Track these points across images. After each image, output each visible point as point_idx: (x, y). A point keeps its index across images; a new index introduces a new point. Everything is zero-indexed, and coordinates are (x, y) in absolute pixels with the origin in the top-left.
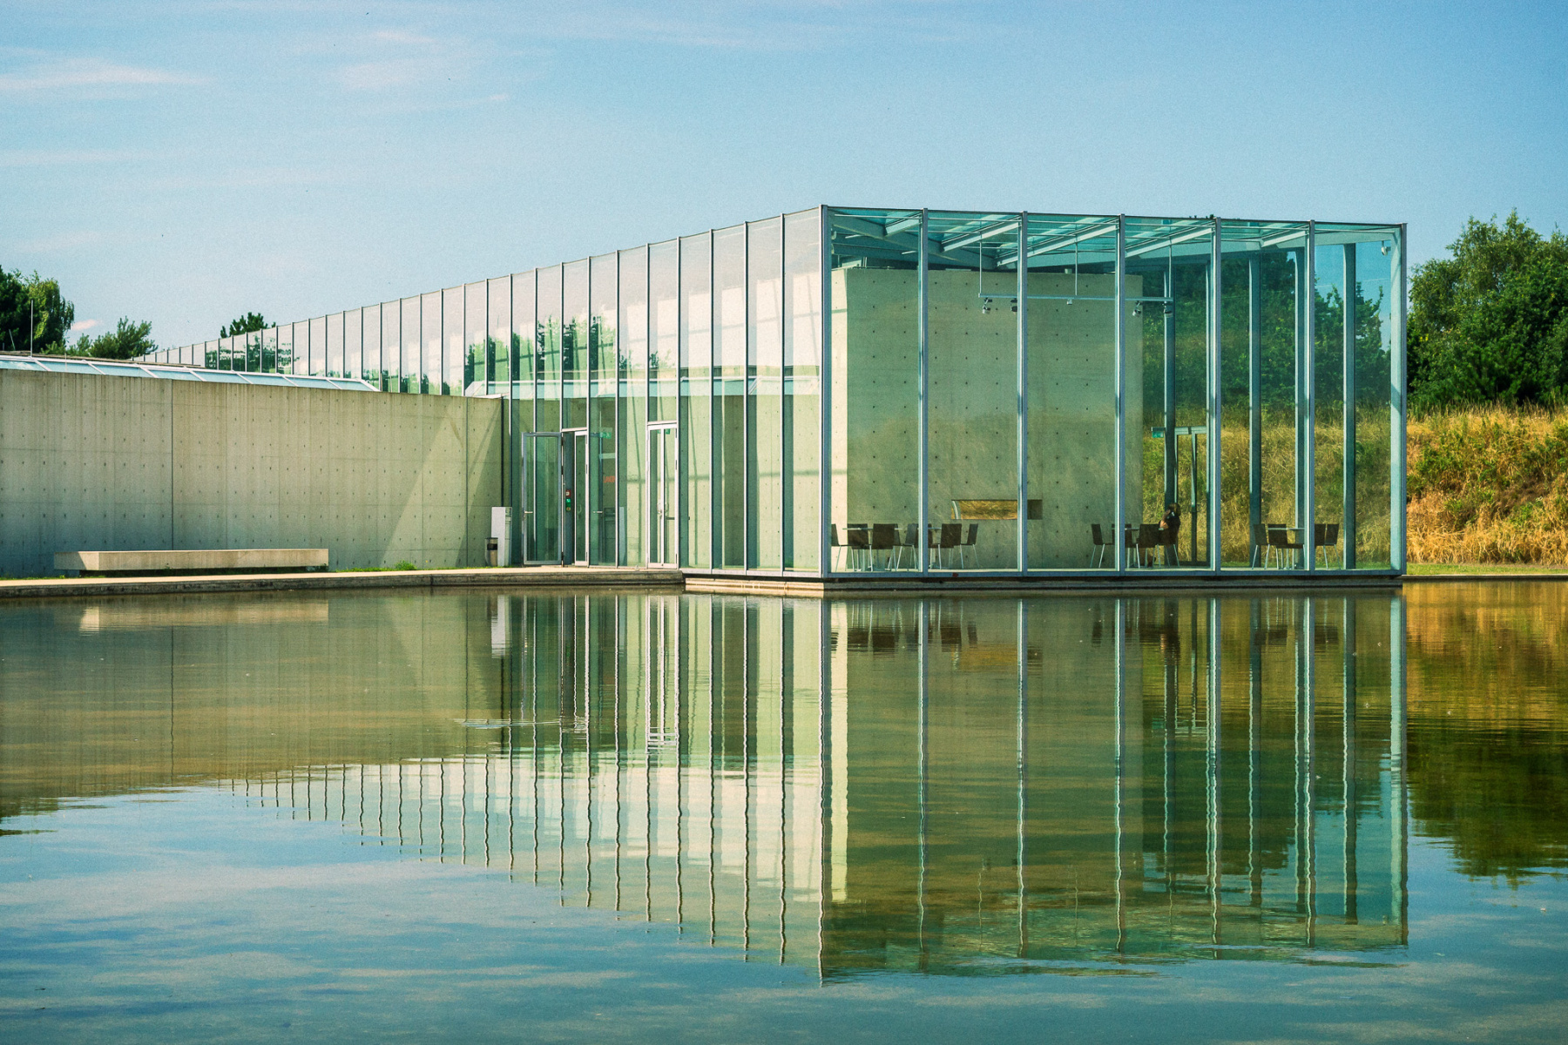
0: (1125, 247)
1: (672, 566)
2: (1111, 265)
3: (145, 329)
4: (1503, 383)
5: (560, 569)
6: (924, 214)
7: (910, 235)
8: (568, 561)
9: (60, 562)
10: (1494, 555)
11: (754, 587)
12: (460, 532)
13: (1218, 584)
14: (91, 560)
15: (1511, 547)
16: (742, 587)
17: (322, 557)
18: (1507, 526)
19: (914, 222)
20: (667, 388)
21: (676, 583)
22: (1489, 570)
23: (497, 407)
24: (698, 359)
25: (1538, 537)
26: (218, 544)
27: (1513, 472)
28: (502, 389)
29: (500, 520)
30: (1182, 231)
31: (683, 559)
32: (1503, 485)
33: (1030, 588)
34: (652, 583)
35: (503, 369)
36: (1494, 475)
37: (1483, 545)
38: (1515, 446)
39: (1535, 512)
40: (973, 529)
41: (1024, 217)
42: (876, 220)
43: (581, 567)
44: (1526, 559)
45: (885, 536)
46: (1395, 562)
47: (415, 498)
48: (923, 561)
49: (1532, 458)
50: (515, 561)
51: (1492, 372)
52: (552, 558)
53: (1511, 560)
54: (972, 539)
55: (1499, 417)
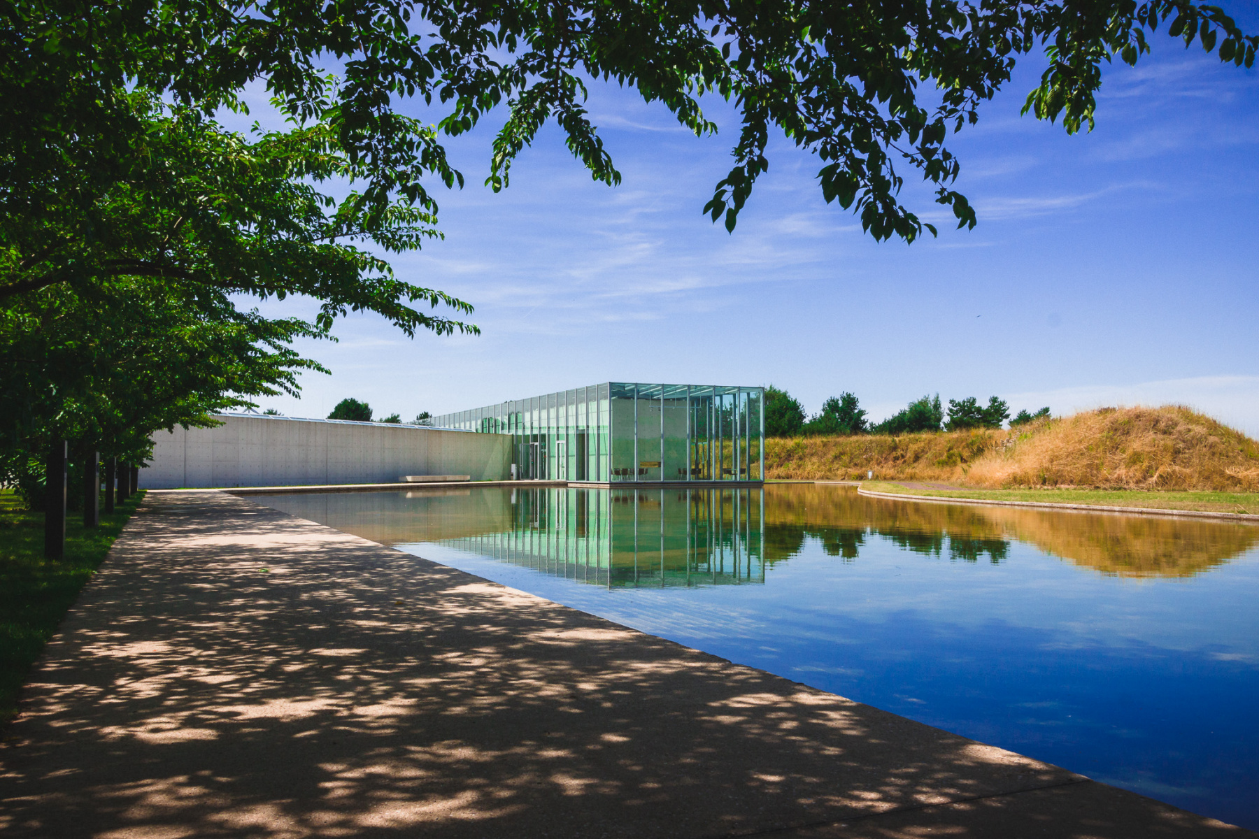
0: (690, 393)
1: (564, 480)
2: (685, 399)
3: (398, 416)
4: (777, 430)
5: (530, 481)
6: (636, 384)
7: (632, 390)
8: (533, 479)
9: (400, 479)
10: (779, 477)
11: (588, 486)
12: (501, 471)
13: (715, 485)
14: (409, 478)
15: (783, 475)
16: (585, 485)
17: (468, 478)
18: (782, 469)
19: (634, 386)
20: (562, 432)
21: (565, 485)
22: (779, 481)
23: (510, 438)
24: (572, 423)
25: (791, 472)
26: (440, 474)
27: (783, 454)
28: (513, 432)
29: (514, 467)
30: (705, 389)
31: (567, 478)
32: (780, 458)
33: (664, 485)
34: (558, 485)
35: (513, 426)
36: (778, 455)
37: (776, 475)
38: (784, 447)
39: (790, 465)
40: (647, 470)
41: (663, 385)
42: (623, 386)
43: (536, 480)
44: (788, 478)
45: (625, 472)
46: (762, 478)
47: (490, 462)
48: (636, 479)
49: (788, 451)
50: (518, 478)
51: (773, 427)
52: (527, 478)
53: (783, 478)
54: (646, 473)
55: (777, 440)
